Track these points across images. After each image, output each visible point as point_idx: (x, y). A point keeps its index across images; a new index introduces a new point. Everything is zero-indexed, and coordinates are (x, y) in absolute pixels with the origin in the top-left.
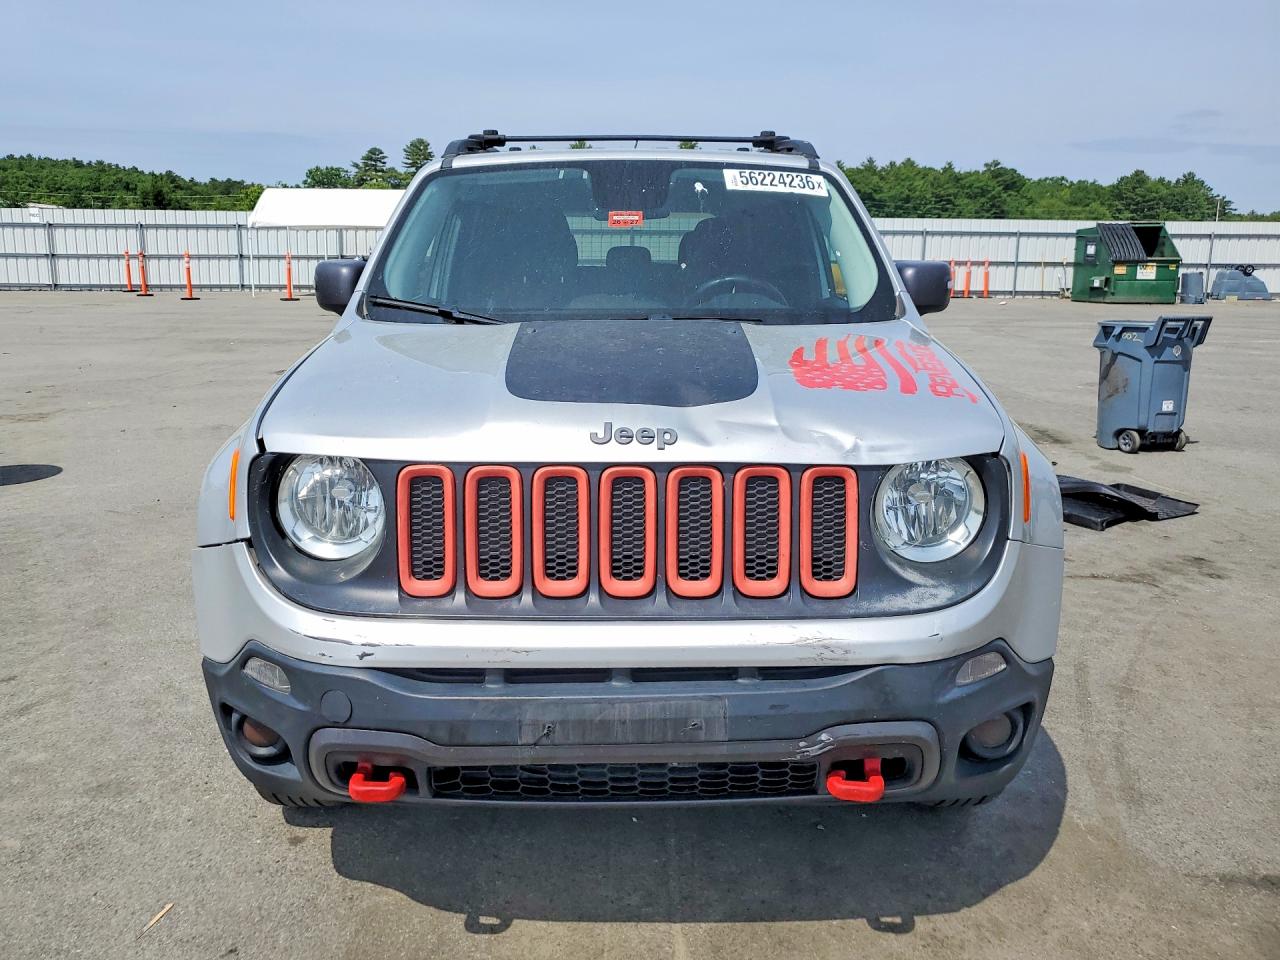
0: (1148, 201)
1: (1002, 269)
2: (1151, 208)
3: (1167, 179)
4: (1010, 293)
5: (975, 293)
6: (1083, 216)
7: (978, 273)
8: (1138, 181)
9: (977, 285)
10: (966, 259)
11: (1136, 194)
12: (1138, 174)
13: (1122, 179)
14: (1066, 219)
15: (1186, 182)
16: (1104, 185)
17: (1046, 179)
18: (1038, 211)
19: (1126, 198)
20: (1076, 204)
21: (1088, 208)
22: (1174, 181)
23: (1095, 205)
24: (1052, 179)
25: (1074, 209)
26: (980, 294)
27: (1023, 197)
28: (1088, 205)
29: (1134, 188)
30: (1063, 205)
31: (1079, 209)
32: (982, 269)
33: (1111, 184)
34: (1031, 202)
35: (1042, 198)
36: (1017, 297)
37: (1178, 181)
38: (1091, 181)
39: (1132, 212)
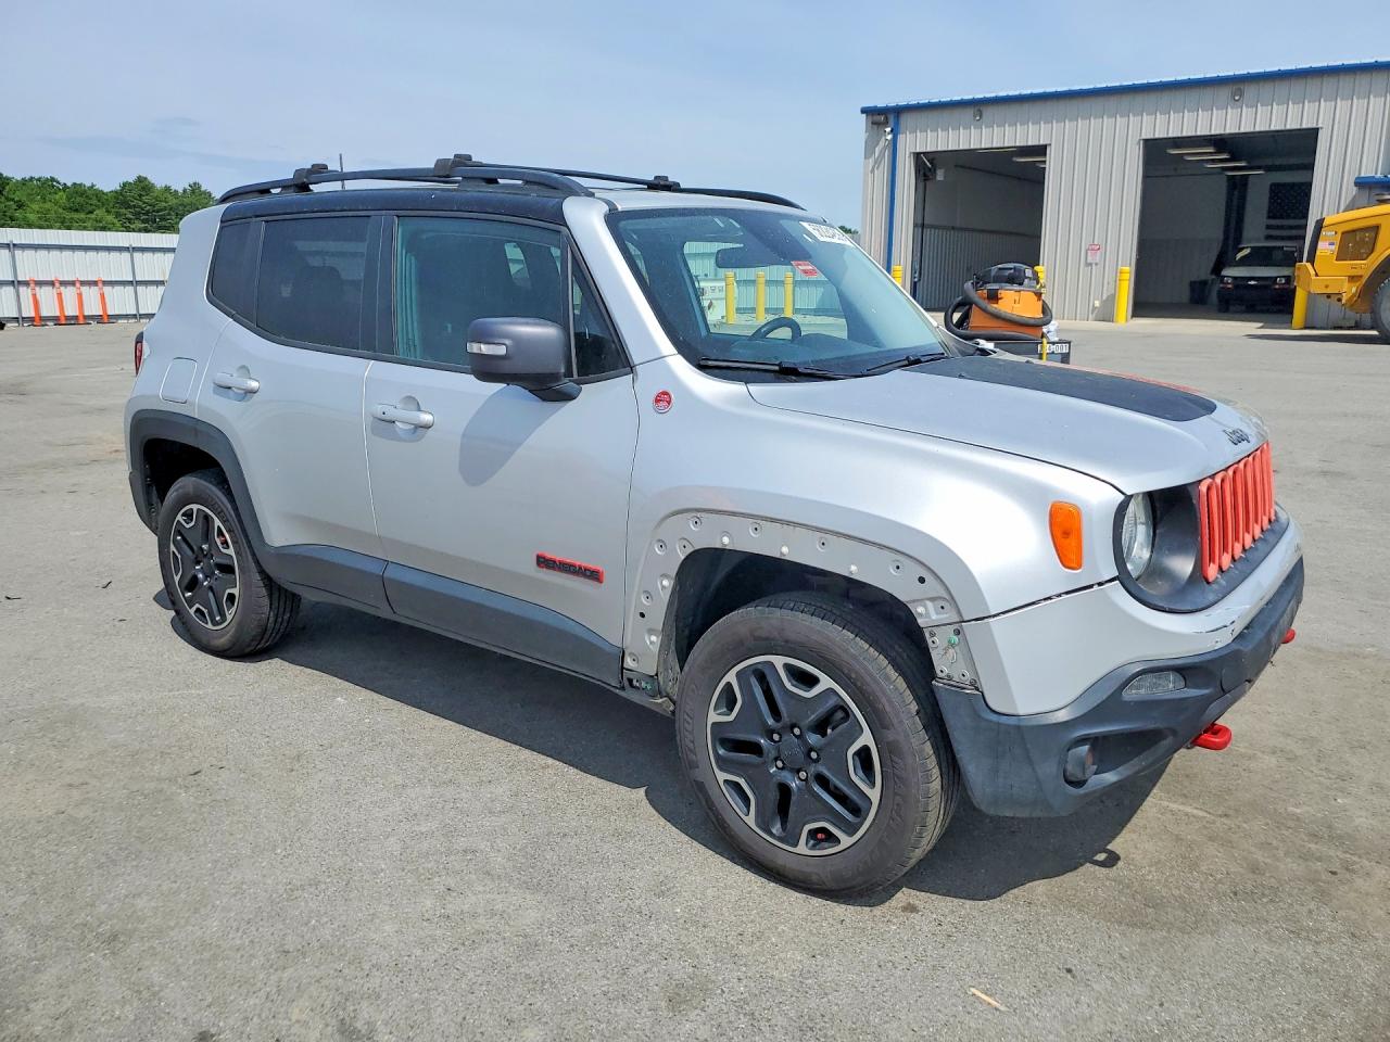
0: (161, 210)
1: (118, 288)
2: (163, 219)
3: (173, 188)
4: (134, 316)
5: (92, 317)
6: (88, 224)
7: (91, 295)
8: (143, 188)
9: (92, 308)
10: (74, 279)
11: (145, 203)
12: (141, 180)
13: (125, 184)
14: (69, 228)
15: (193, 191)
16: (106, 190)
17: (32, 179)
18: (32, 217)
19: (134, 206)
20: (76, 210)
21: (93, 216)
22: (181, 191)
23: (99, 213)
24: (39, 180)
25: (76, 216)
26: (99, 319)
27: (8, 199)
28: (91, 212)
29: (140, 196)
30: (61, 210)
31: (83, 216)
32: (94, 289)
33: (113, 189)
34: (20, 205)
35: (32, 201)
36: (142, 321)
37: (185, 191)
38: (88, 184)
39: (143, 221)
